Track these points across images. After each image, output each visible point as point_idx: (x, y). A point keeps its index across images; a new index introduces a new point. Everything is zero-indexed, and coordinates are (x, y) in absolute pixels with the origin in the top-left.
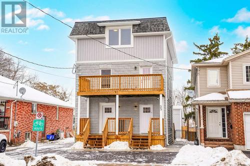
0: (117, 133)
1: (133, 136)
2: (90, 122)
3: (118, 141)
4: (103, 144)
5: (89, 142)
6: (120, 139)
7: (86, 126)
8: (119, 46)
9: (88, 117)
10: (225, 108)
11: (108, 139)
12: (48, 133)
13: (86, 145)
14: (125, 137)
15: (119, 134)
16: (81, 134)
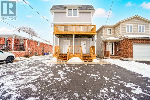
0: (74, 53)
1: (83, 55)
2: (60, 48)
3: (75, 57)
4: (68, 59)
5: (60, 58)
6: (75, 56)
7: (58, 50)
8: (72, 16)
9: (58, 45)
10: (113, 43)
11: (69, 56)
12: (45, 52)
13: (58, 59)
14: (78, 55)
15: (75, 54)
16: (56, 54)
